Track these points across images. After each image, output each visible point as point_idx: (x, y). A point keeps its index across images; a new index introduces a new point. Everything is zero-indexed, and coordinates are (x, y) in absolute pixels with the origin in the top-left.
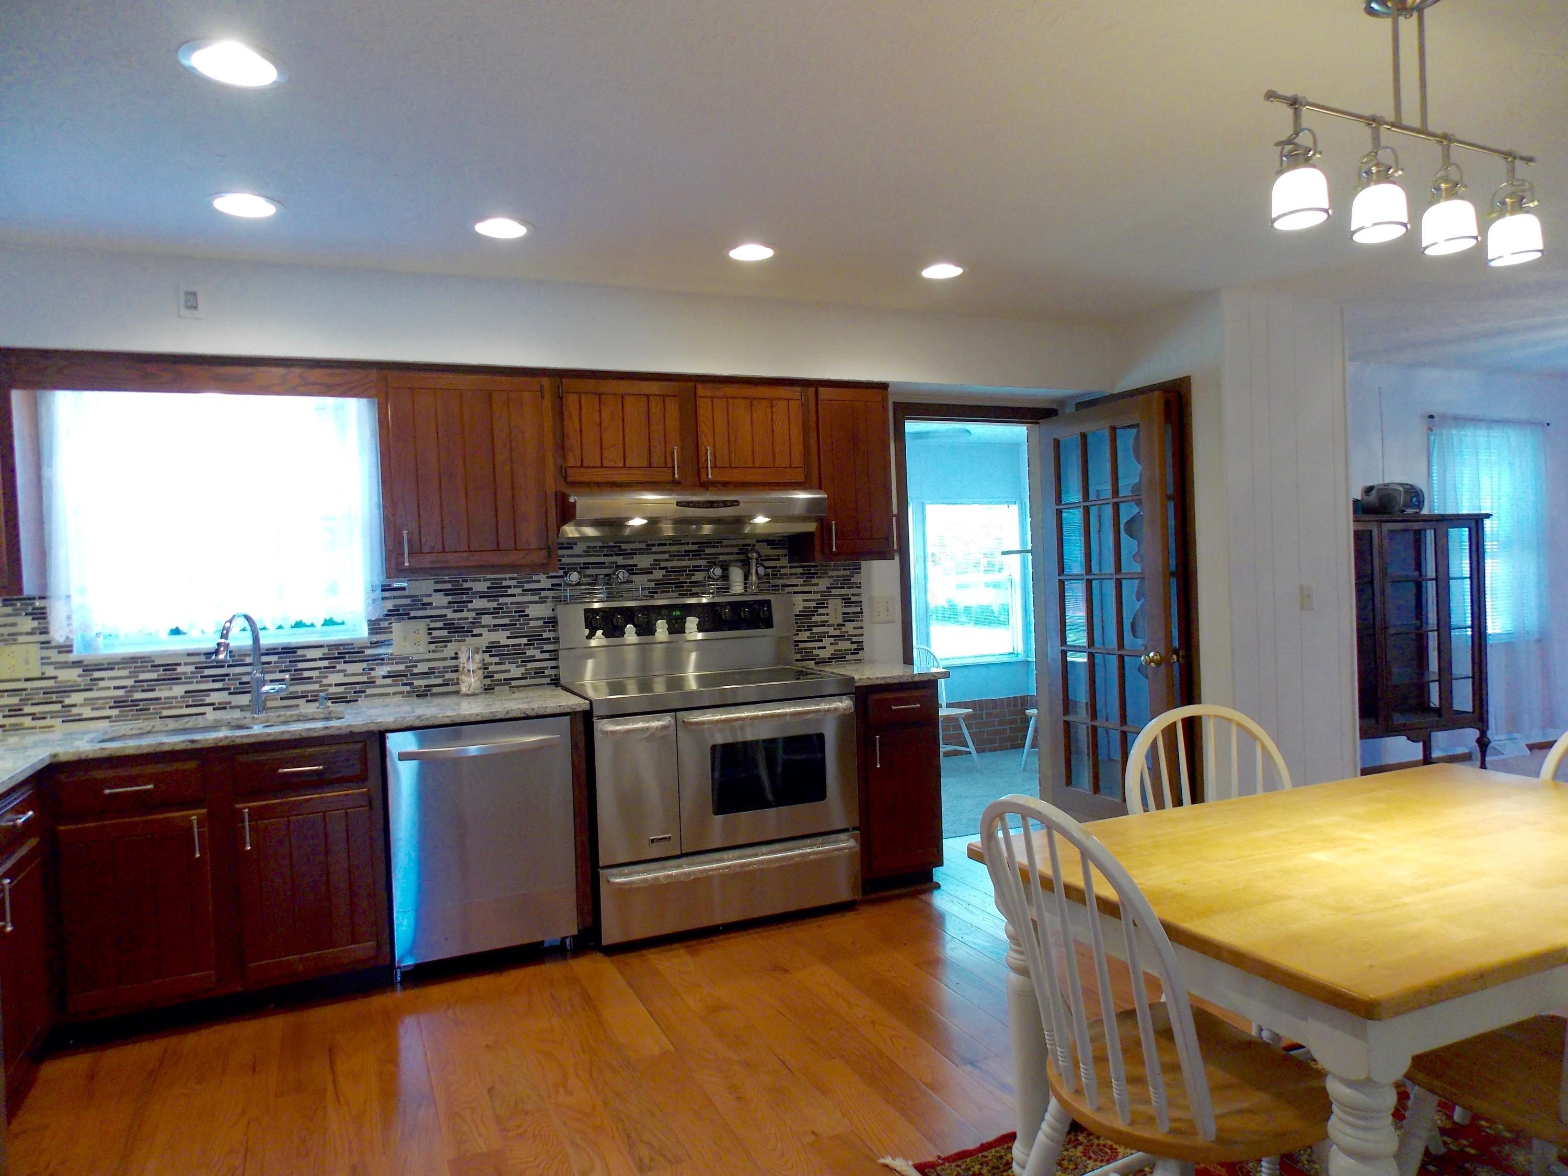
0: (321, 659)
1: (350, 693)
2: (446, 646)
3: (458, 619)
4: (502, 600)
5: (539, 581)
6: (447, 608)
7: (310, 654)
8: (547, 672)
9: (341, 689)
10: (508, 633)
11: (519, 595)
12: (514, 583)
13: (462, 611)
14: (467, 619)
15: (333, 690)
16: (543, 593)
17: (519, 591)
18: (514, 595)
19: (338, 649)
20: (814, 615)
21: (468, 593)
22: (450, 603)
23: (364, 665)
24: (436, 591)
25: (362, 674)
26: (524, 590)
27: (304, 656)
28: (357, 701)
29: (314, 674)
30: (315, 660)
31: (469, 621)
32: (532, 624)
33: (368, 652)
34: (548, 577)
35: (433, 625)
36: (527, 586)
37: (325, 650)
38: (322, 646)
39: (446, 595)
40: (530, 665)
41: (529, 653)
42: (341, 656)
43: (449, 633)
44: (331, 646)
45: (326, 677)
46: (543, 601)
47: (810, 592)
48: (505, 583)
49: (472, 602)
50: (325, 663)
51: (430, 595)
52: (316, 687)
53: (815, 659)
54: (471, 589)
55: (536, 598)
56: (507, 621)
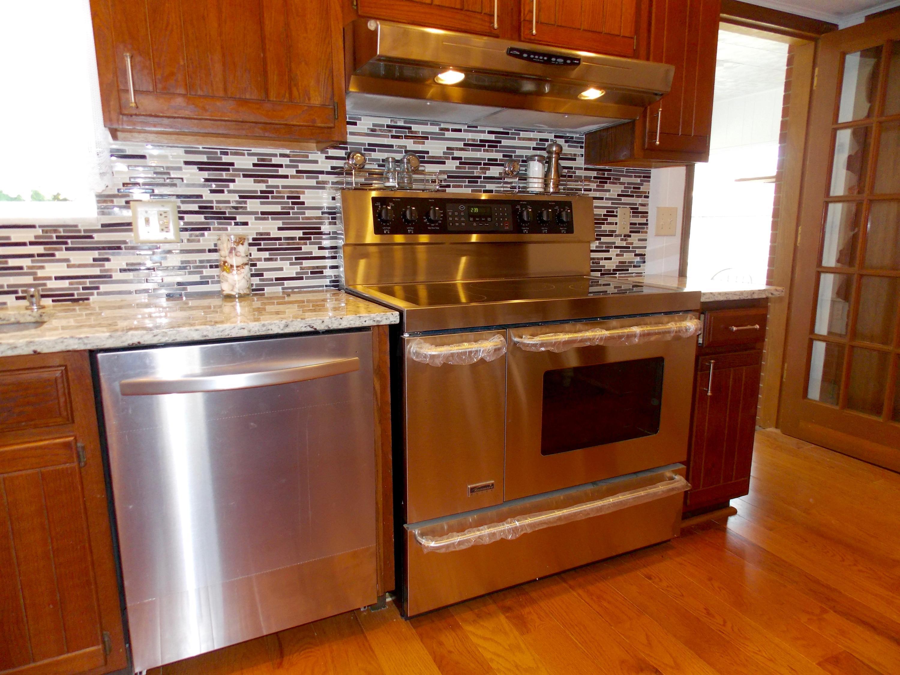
0: (32, 243)
1: (78, 289)
2: (203, 235)
3: (218, 202)
4: (272, 182)
5: (316, 162)
6: (204, 186)
7: (16, 236)
8: (328, 272)
9: (66, 284)
10: (280, 224)
11: (293, 177)
12: (285, 161)
13: (222, 192)
14: (228, 202)
15: (52, 284)
16: (321, 177)
17: (292, 172)
18: (286, 177)
19: (55, 231)
20: (603, 224)
21: (228, 170)
22: (207, 180)
23: (96, 254)
24: (187, 163)
25: (92, 266)
26: (298, 172)
27: (8, 238)
28: (88, 299)
29: (25, 263)
30: (24, 244)
31: (232, 205)
32: (309, 213)
33: (97, 237)
34: (327, 158)
35: (184, 207)
36: (302, 167)
37: (39, 232)
38: (33, 227)
39: (201, 169)
40: (306, 263)
41: (305, 248)
42: (61, 241)
43: (206, 218)
44: (48, 228)
45: (42, 267)
46: (321, 186)
47: (602, 199)
48: (275, 161)
49: (233, 181)
50: (40, 249)
51: (180, 169)
52: (29, 280)
53: (601, 271)
54: (232, 164)
55: (313, 182)
56: (277, 208)
